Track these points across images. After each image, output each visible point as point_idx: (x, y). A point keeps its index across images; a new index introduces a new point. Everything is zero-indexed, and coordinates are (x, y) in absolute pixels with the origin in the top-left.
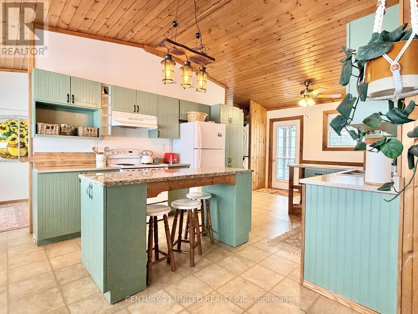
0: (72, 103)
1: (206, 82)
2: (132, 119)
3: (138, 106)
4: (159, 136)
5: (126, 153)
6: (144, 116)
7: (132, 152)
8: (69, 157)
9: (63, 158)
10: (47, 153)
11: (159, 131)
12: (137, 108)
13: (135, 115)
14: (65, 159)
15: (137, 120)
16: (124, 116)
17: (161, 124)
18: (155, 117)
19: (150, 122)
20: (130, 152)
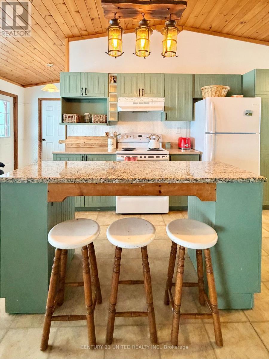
0: (85, 95)
1: (176, 41)
2: (136, 103)
3: (143, 90)
4: (166, 119)
5: (135, 137)
6: (150, 99)
7: (141, 136)
8: (90, 140)
9: (85, 140)
10: (75, 137)
11: (166, 114)
12: (141, 91)
13: (139, 99)
14: (87, 142)
15: (142, 103)
16: (129, 101)
17: (169, 105)
18: (162, 99)
19: (156, 105)
20: (139, 136)
